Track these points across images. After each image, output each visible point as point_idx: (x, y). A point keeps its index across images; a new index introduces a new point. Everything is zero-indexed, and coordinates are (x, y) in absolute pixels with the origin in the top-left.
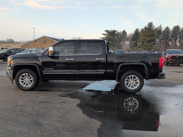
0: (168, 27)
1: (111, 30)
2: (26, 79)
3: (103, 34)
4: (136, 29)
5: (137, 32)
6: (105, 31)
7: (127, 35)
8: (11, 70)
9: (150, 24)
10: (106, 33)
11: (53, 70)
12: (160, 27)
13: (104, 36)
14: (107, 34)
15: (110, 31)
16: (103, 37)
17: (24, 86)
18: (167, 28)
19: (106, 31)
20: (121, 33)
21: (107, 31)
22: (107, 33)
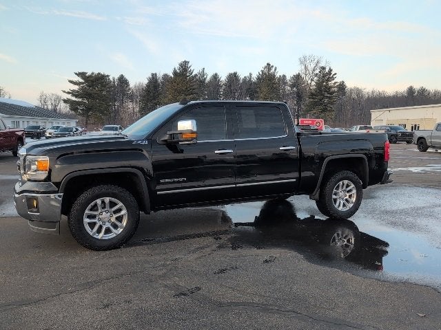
0: (216, 74)
1: (93, 73)
2: (104, 213)
3: (71, 82)
4: (153, 75)
5: (153, 80)
6: (76, 74)
7: (131, 86)
8: (57, 192)
9: (184, 66)
10: (81, 80)
11: (184, 181)
12: (203, 73)
13: (76, 88)
14: (83, 83)
15: (90, 76)
16: (73, 91)
17: (100, 236)
18: (215, 77)
19: (79, 74)
20: (114, 82)
21: (82, 75)
22: (82, 78)
